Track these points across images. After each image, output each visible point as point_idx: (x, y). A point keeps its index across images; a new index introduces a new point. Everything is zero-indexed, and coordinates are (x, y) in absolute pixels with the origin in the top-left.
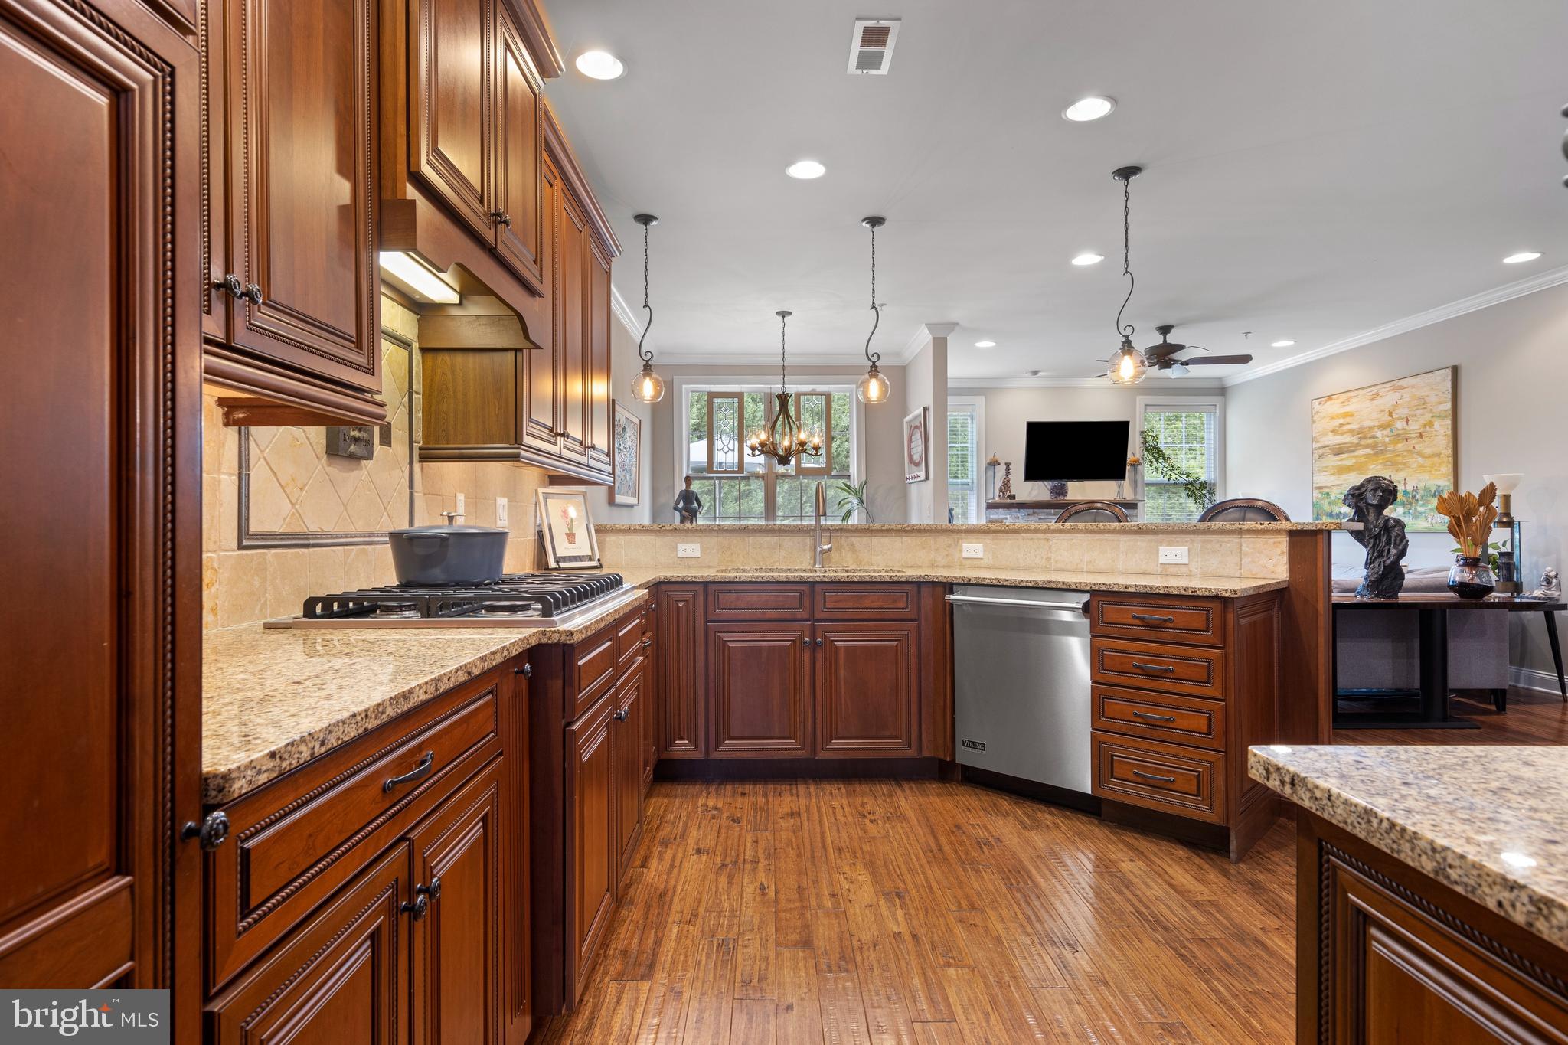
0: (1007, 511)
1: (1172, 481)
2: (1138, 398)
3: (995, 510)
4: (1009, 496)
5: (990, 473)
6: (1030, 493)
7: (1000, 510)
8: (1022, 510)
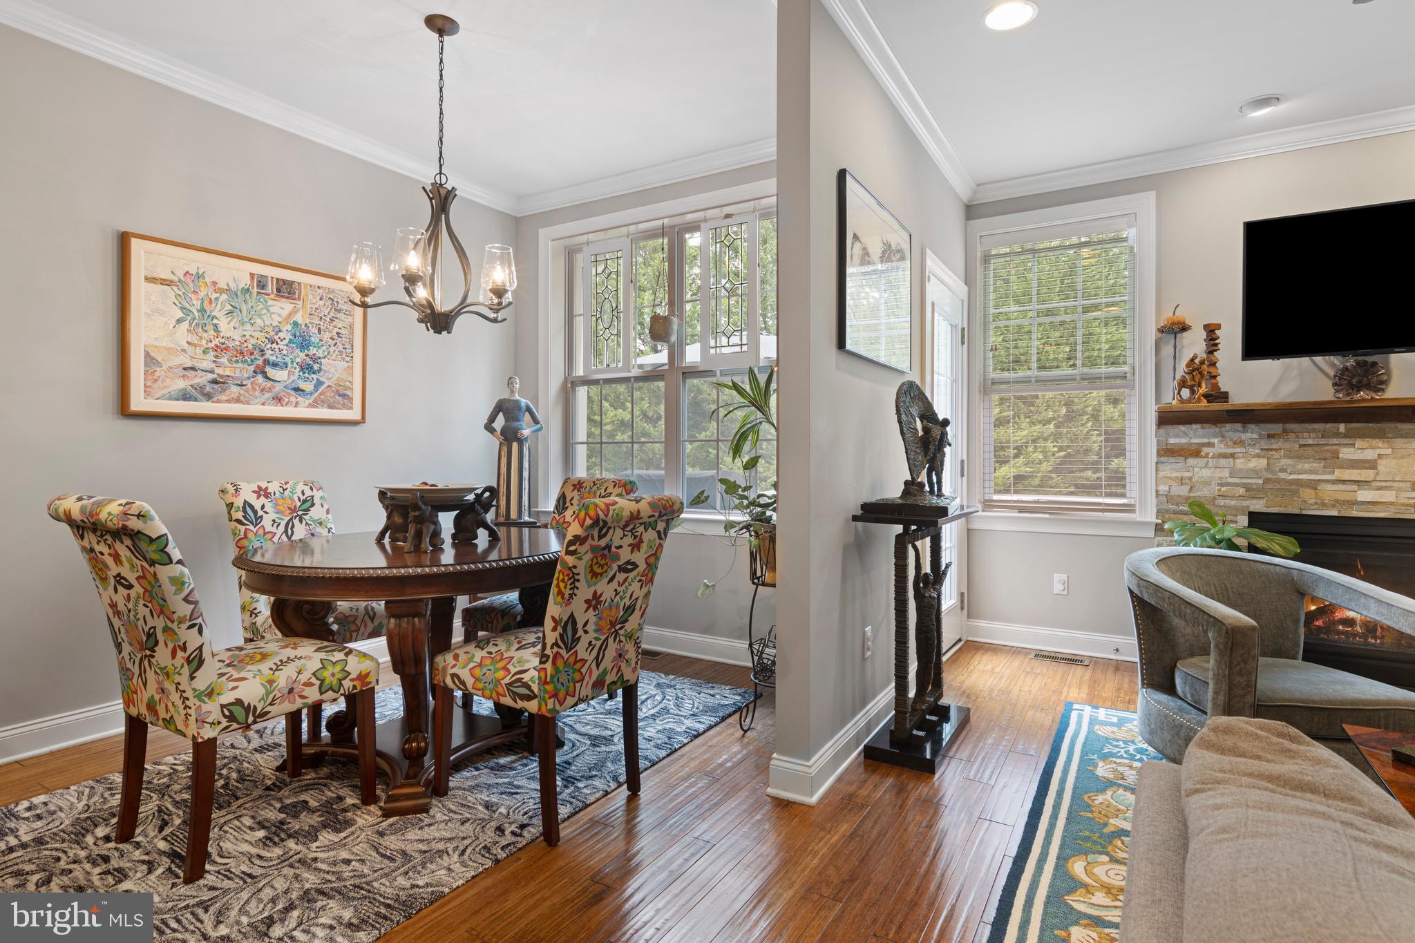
0: (1213, 429)
3: (1182, 428)
4: (1205, 396)
5: (1168, 350)
6: (1276, 387)
7: (1194, 426)
8: (1252, 426)
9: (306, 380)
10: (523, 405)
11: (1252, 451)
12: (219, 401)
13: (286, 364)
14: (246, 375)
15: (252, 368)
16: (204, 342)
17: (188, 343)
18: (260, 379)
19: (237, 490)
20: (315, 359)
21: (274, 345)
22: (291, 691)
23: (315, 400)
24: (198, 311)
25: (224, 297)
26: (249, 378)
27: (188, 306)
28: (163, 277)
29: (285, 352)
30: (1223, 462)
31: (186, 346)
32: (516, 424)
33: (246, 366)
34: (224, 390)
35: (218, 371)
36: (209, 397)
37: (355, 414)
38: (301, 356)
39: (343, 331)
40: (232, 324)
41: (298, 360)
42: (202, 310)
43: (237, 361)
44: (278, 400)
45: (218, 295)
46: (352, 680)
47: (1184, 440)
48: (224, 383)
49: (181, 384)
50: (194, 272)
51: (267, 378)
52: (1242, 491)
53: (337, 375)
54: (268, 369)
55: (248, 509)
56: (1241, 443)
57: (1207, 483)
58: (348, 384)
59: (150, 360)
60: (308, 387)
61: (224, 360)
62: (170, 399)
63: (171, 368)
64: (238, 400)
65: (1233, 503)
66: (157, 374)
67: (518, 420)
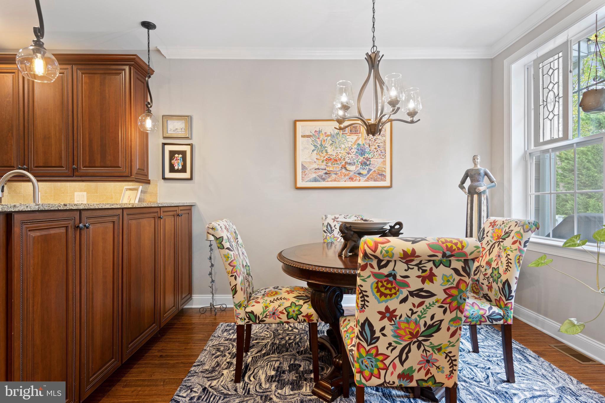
9: (364, 169)
10: (482, 172)
12: (328, 181)
13: (355, 163)
14: (338, 170)
15: (340, 166)
16: (322, 158)
17: (317, 159)
18: (344, 170)
19: (326, 218)
20: (368, 159)
21: (350, 155)
22: (274, 314)
23: (368, 178)
24: (320, 145)
25: (329, 138)
26: (339, 171)
27: (316, 144)
28: (307, 134)
29: (354, 158)
31: (316, 160)
32: (476, 184)
33: (338, 165)
34: (330, 177)
35: (327, 169)
36: (324, 180)
37: (387, 183)
38: (361, 159)
39: (381, 144)
40: (332, 149)
41: (360, 160)
42: (321, 145)
43: (334, 164)
44: (351, 179)
45: (327, 138)
46: (303, 316)
48: (329, 174)
49: (314, 175)
50: (318, 130)
51: (347, 170)
53: (378, 165)
54: (347, 166)
55: (329, 227)
58: (383, 169)
59: (303, 167)
60: (364, 172)
61: (329, 164)
62: (310, 181)
63: (310, 169)
64: (335, 180)
66: (306, 172)
67: (478, 181)
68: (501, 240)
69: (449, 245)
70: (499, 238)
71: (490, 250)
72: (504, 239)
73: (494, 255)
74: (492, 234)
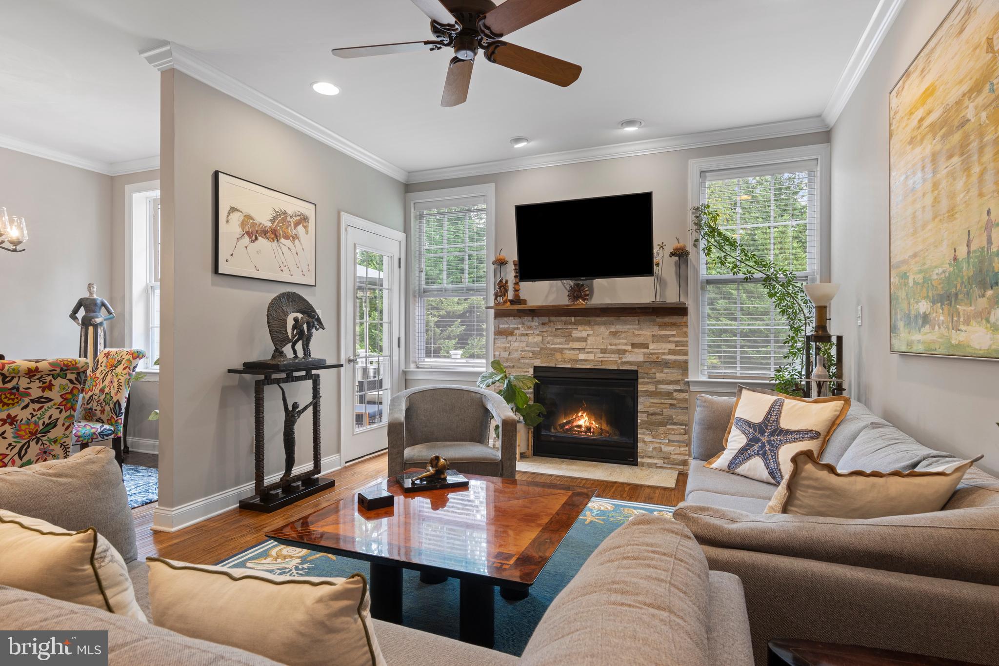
0: (519, 320)
1: (741, 276)
2: (691, 162)
3: (505, 319)
4: (510, 301)
6: (547, 297)
7: (510, 318)
8: (536, 318)
10: (99, 302)
11: (537, 332)
30: (523, 338)
32: (92, 314)
47: (506, 326)
52: (531, 354)
56: (530, 328)
57: (516, 350)
65: (527, 361)
67: (94, 312)
68: (114, 368)
69: (66, 363)
70: (112, 366)
71: (103, 378)
72: (117, 367)
73: (106, 382)
74: (106, 364)
